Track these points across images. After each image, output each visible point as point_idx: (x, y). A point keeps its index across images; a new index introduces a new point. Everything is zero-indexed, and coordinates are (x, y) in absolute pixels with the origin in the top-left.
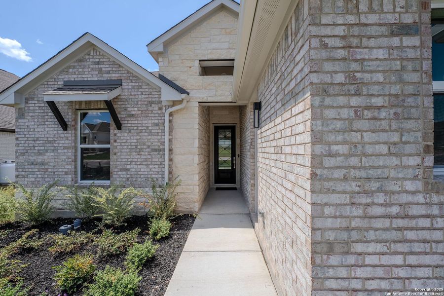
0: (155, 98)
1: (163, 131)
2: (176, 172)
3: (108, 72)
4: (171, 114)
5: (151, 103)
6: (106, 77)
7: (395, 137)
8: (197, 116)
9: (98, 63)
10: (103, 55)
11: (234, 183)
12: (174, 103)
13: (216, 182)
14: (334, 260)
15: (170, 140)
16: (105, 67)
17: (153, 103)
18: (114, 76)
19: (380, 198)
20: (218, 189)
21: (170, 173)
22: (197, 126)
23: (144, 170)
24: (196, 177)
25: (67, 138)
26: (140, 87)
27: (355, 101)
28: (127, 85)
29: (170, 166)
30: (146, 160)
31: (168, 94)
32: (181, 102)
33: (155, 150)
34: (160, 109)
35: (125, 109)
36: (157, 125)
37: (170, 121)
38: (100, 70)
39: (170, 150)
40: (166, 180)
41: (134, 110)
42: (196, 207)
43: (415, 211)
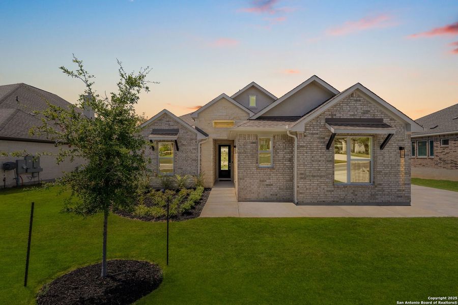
0: (194, 137)
1: (198, 152)
2: (203, 170)
3: (173, 125)
4: (201, 145)
5: (192, 139)
6: (172, 128)
7: (251, 161)
8: (212, 145)
9: (168, 121)
10: (170, 118)
11: (230, 178)
12: (202, 140)
13: (219, 177)
14: (241, 181)
15: (200, 156)
16: (171, 123)
17: (193, 139)
18: (176, 127)
19: (249, 171)
20: (220, 181)
21: (200, 170)
22: (212, 150)
23: (189, 169)
24: (212, 172)
25: (154, 155)
26: (187, 132)
27: (245, 155)
28: (181, 132)
29: (200, 167)
30: (190, 164)
31: (200, 136)
32: (205, 140)
33: (194, 160)
34: (196, 142)
35: (181, 142)
36: (195, 149)
37: (201, 148)
38: (169, 124)
39: (201, 160)
40: (199, 173)
41: (185, 143)
42: (211, 185)
43: (255, 173)
